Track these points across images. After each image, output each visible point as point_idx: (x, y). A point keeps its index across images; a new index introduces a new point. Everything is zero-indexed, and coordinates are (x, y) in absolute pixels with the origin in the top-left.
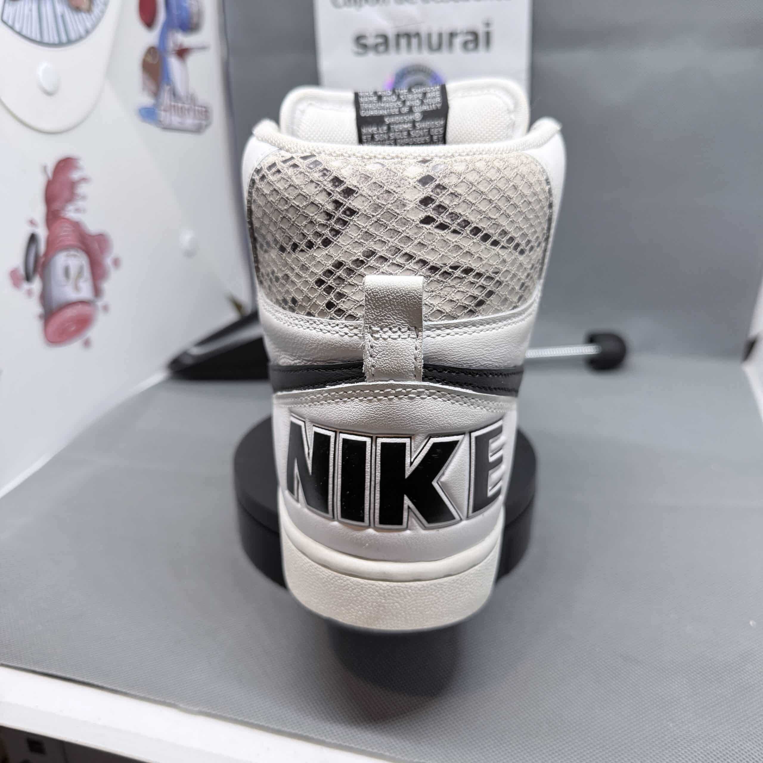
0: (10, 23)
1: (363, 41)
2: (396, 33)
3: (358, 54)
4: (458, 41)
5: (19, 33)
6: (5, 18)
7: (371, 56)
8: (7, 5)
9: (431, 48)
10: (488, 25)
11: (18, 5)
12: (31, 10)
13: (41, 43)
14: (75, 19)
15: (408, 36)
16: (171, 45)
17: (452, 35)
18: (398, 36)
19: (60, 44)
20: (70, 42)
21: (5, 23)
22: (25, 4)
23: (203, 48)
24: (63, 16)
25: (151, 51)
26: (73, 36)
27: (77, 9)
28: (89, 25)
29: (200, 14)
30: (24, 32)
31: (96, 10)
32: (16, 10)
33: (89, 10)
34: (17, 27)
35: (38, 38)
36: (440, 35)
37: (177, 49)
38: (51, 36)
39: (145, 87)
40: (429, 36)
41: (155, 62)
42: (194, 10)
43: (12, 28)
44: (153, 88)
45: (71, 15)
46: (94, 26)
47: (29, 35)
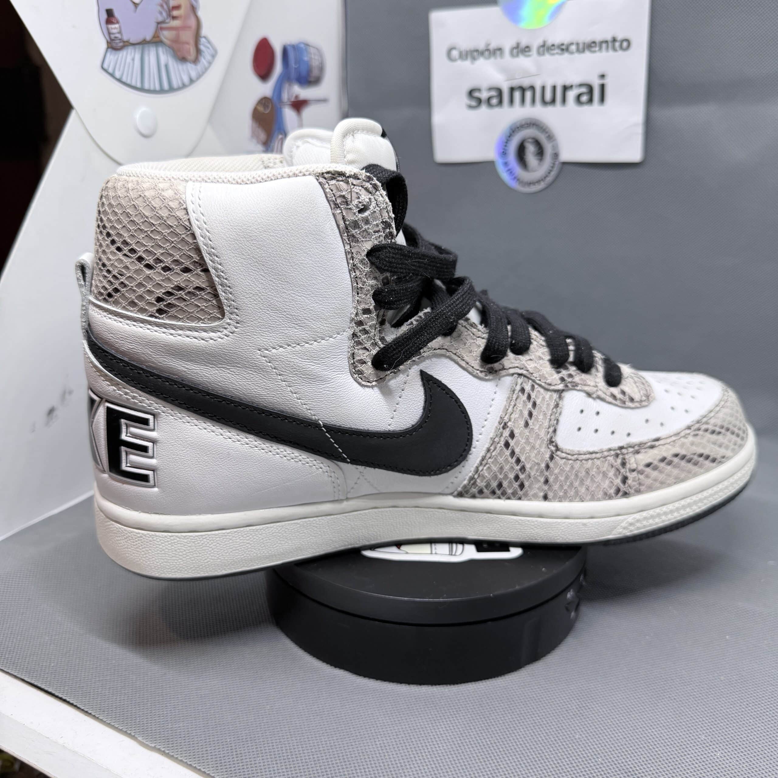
0: (110, 70)
1: (476, 94)
2: (510, 86)
3: (470, 107)
4: (571, 95)
5: (120, 80)
6: (105, 66)
7: (484, 108)
8: (108, 55)
9: (544, 102)
10: (603, 76)
11: (120, 55)
12: (133, 60)
13: (141, 89)
14: (178, 69)
15: (523, 90)
16: (285, 96)
17: (566, 88)
18: (512, 90)
19: (162, 91)
20: (172, 89)
21: (106, 71)
22: (127, 54)
23: (324, 100)
24: (166, 66)
25: (264, 101)
26: (175, 84)
27: (183, 59)
28: (193, 74)
29: (321, 68)
30: (124, 79)
31: (203, 61)
32: (118, 59)
33: (196, 61)
34: (118, 75)
35: (139, 85)
36: (554, 88)
37: (293, 99)
38: (152, 82)
39: (254, 135)
40: (543, 88)
41: (267, 111)
42: (315, 63)
43: (112, 75)
44: (263, 136)
45: (175, 65)
46: (199, 76)
47: (129, 82)
